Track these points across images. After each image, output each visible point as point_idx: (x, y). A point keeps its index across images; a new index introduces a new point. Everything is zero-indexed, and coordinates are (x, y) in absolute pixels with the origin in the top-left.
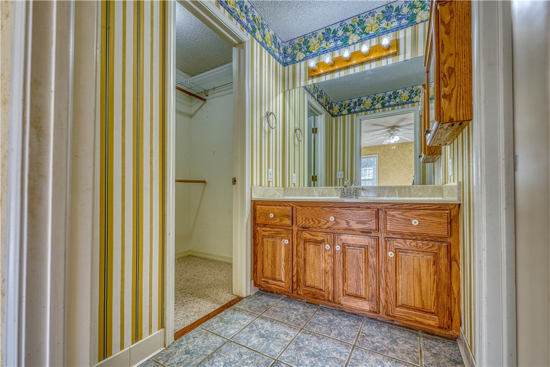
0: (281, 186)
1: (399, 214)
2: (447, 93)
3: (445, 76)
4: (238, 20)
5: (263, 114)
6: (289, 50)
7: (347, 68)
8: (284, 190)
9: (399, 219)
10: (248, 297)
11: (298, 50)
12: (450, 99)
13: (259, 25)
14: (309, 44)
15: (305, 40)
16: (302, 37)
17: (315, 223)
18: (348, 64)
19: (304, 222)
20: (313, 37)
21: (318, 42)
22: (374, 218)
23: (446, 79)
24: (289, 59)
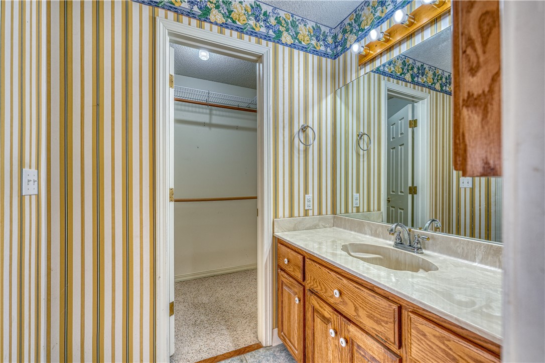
0: (329, 212)
1: (434, 336)
2: (476, 91)
3: (470, 42)
4: (253, 33)
5: (296, 130)
6: (340, 37)
7: (411, 36)
8: (334, 217)
9: (434, 347)
10: (268, 348)
11: (349, 33)
12: (486, 107)
13: (287, 25)
14: (361, 19)
15: (357, 15)
16: (353, 13)
17: (321, 290)
18: (411, 30)
19: (312, 283)
20: (365, 8)
21: (372, 12)
22: (392, 320)
23: (475, 50)
24: (339, 48)
